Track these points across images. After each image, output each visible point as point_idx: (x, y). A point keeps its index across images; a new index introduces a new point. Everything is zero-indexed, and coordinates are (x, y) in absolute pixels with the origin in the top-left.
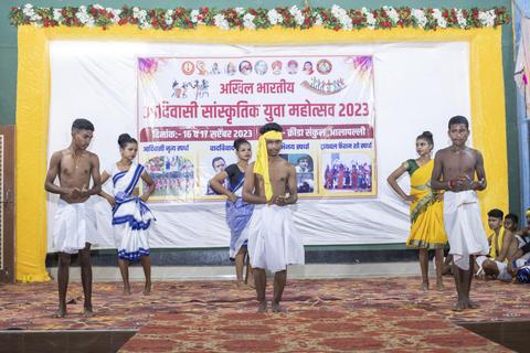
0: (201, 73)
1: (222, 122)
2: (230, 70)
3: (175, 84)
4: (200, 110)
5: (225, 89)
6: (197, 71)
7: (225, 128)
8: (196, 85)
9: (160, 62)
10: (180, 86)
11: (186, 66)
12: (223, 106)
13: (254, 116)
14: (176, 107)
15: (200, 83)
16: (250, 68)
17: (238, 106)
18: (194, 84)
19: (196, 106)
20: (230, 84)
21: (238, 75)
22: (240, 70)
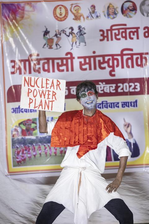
0: (77, 18)
1: (104, 74)
2: (111, 12)
3: (46, 33)
4: (76, 63)
5: (105, 35)
6: (71, 16)
7: (107, 82)
8: (71, 33)
9: (27, 8)
10: (51, 35)
11: (58, 11)
12: (104, 56)
13: (141, 65)
14: (48, 59)
15: (76, 31)
16: (134, 9)
17: (122, 55)
18: (68, 31)
19: (72, 58)
20: (111, 30)
21: (120, 19)
22: (123, 12)
